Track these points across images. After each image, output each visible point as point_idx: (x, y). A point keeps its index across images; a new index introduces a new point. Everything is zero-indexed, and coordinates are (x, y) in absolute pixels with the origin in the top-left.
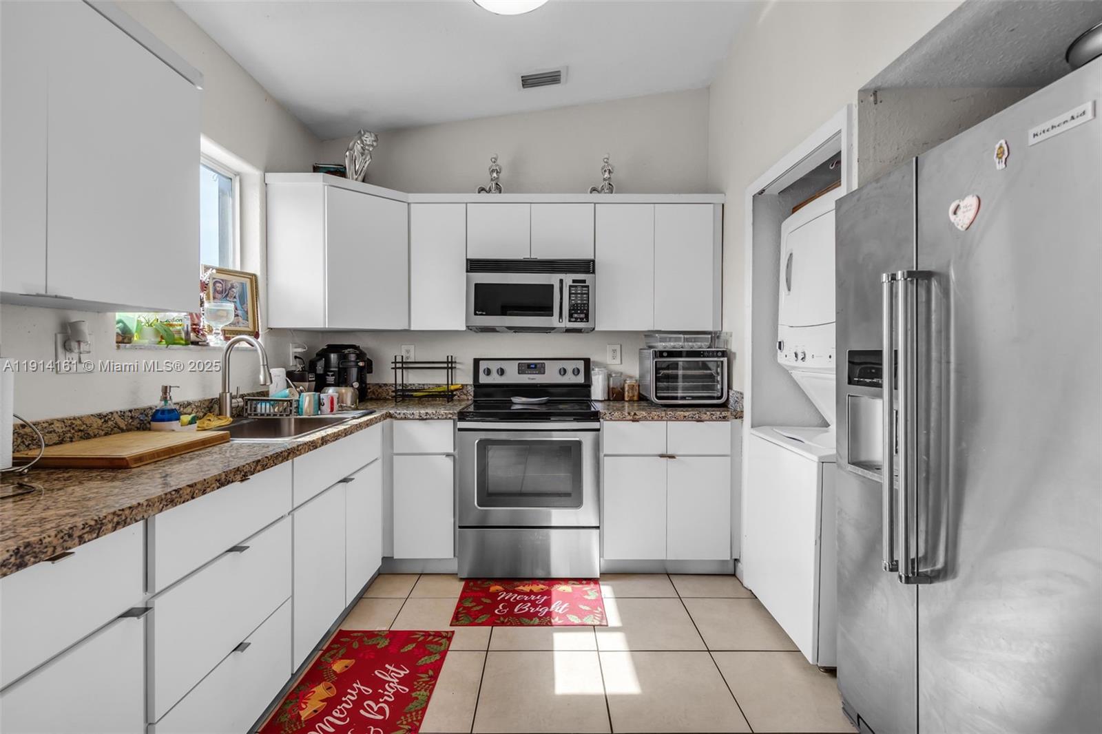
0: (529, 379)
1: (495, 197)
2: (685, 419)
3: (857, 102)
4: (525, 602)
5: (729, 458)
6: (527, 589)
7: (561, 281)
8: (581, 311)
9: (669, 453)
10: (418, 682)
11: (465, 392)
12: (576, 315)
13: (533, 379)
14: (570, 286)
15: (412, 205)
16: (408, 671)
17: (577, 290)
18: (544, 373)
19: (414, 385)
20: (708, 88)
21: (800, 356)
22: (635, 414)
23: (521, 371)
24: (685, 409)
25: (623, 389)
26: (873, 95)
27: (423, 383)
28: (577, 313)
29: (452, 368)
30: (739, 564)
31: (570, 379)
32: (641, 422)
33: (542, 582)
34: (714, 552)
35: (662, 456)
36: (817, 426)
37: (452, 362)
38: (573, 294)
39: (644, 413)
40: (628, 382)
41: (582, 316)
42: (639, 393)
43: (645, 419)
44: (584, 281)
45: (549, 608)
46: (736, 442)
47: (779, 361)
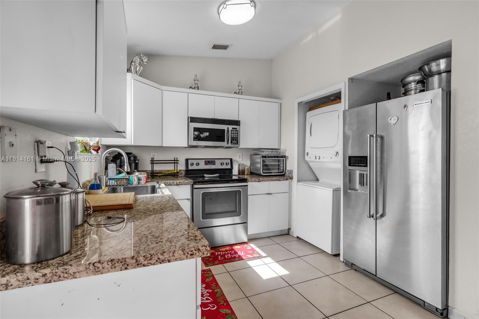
0: (209, 167)
1: (196, 91)
2: (275, 180)
3: (348, 81)
4: (227, 254)
5: (288, 194)
6: (224, 249)
7: (228, 128)
8: (235, 140)
9: (270, 193)
10: (213, 287)
11: (181, 173)
12: (233, 142)
13: (211, 167)
14: (231, 130)
15: (164, 92)
16: (205, 285)
17: (234, 132)
18: (215, 165)
19: (157, 170)
20: (272, 60)
21: (318, 158)
22: (259, 179)
23: (206, 164)
24: (275, 177)
25: (245, 170)
26: (352, 80)
27: (161, 170)
28: (234, 141)
29: (177, 163)
30: (291, 230)
31: (224, 167)
32: (261, 182)
33: (227, 246)
34: (283, 227)
35: (267, 194)
36: (314, 181)
37: (177, 160)
38: (232, 133)
39: (262, 179)
40: (246, 167)
41: (236, 142)
42: (251, 172)
43: (262, 181)
44: (236, 129)
45: (238, 254)
46: (290, 187)
47: (306, 159)
